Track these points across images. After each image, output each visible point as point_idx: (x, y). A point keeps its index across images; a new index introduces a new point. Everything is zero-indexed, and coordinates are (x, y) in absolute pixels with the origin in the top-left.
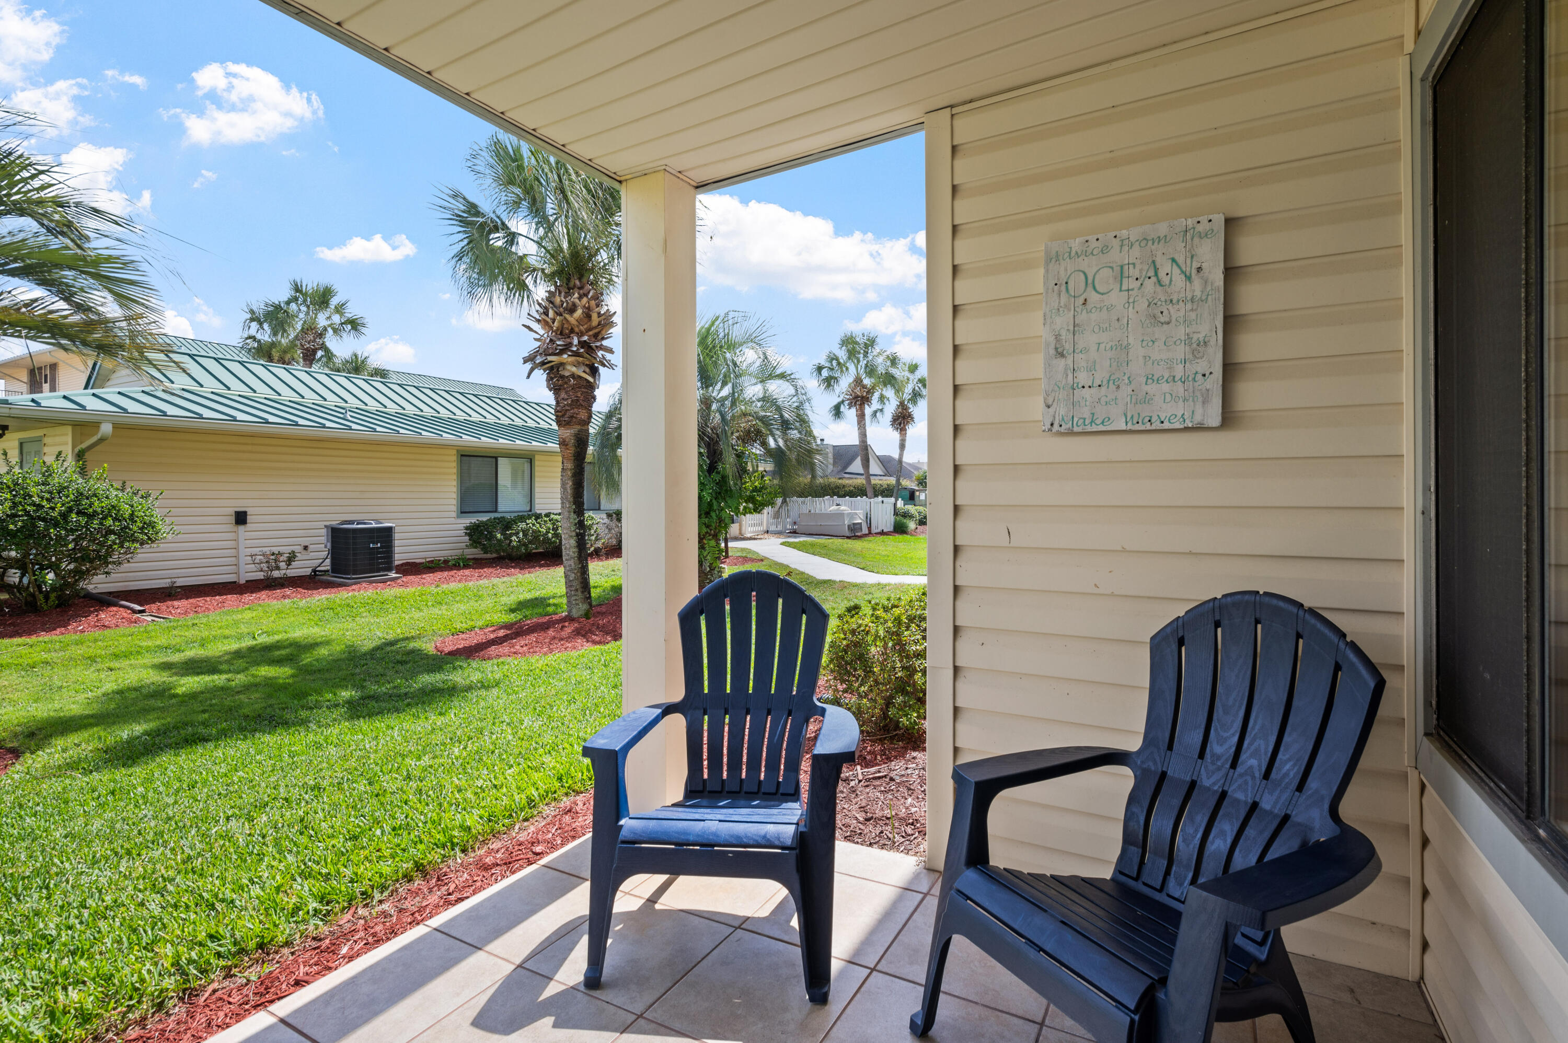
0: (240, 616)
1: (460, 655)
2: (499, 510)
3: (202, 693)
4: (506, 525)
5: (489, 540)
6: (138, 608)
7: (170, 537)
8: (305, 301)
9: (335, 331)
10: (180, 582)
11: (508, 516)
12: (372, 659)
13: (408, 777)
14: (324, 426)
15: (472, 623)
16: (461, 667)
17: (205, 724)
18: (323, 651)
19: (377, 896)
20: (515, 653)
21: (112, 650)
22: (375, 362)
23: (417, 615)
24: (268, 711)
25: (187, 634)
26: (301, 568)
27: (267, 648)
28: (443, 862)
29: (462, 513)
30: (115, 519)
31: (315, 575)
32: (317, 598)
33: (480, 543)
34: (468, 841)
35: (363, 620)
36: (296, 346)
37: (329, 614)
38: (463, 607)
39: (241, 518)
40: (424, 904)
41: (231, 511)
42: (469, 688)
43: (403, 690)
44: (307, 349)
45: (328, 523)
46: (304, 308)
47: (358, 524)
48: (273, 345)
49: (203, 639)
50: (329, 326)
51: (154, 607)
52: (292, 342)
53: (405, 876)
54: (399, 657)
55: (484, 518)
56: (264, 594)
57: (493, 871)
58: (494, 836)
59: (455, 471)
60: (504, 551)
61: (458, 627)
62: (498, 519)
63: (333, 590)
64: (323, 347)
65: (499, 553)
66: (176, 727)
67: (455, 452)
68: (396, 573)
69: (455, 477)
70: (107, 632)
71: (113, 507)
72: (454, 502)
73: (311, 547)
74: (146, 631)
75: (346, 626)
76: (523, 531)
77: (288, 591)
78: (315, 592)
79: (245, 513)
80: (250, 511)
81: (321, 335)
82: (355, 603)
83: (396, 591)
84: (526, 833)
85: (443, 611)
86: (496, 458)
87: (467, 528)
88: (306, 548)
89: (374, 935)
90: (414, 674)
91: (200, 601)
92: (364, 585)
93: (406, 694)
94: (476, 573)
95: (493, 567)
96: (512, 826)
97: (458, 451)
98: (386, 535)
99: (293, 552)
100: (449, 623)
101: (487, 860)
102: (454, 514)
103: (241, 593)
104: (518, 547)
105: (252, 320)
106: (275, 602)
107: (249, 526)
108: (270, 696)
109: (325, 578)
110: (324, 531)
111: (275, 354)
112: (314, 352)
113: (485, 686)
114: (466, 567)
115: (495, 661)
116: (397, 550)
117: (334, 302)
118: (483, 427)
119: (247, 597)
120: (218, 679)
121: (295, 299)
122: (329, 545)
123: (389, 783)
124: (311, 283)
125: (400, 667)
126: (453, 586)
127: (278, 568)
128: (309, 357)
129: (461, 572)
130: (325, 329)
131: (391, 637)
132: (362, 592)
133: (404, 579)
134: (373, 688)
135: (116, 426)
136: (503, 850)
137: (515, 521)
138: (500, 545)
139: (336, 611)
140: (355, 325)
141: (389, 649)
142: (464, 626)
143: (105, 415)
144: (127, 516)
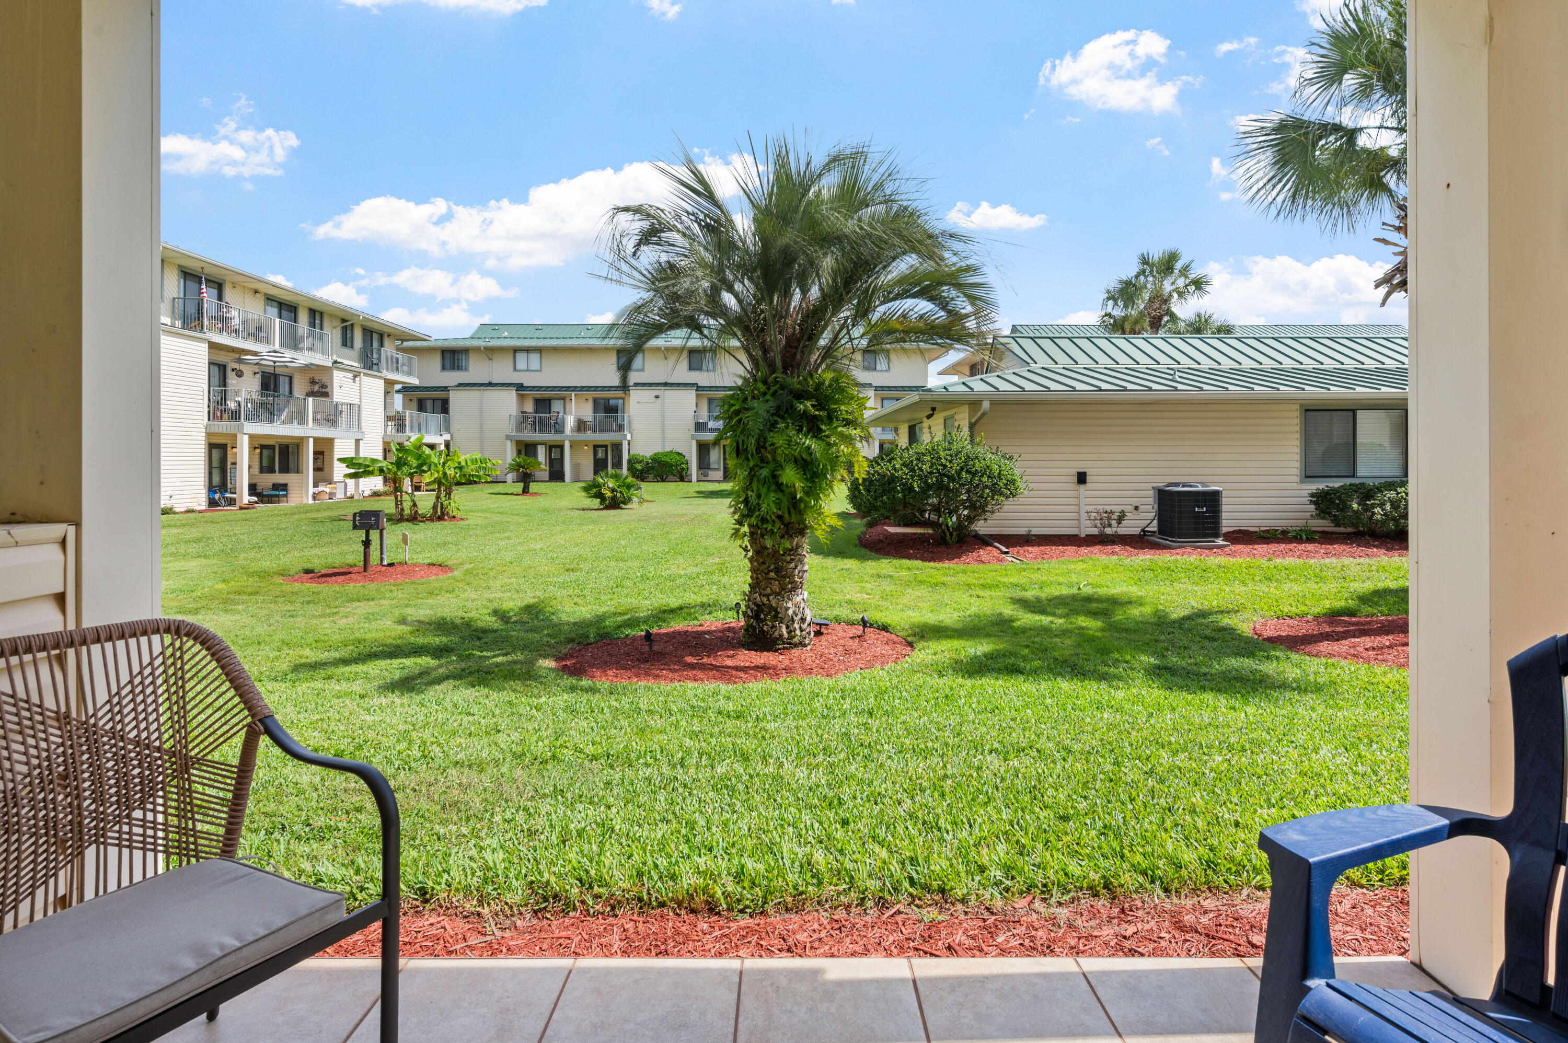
0: (1073, 567)
1: (1281, 644)
2: (1359, 474)
3: (1031, 629)
4: (1367, 493)
5: (1342, 510)
6: (1004, 549)
7: (1026, 492)
8: (1151, 272)
9: (1181, 295)
10: (1035, 531)
11: (1370, 482)
12: (1180, 628)
13: (1150, 773)
14: (1151, 389)
15: (1303, 608)
16: (1277, 658)
17: (1024, 658)
18: (1135, 612)
19: (1056, 896)
20: (1354, 655)
21: (982, 582)
22: (1218, 318)
23: (1241, 589)
24: (1073, 658)
25: (1032, 576)
26: (1131, 527)
27: (1089, 599)
28: (1137, 892)
29: (1306, 477)
30: (989, 477)
31: (1145, 535)
32: (1141, 557)
33: (1330, 513)
34: (1172, 880)
35: (1181, 586)
36: (1145, 315)
37: (1149, 574)
38: (1296, 588)
39: (1082, 478)
40: (1096, 933)
41: (1074, 472)
42: (1284, 686)
43: (1204, 669)
44: (1154, 317)
45: (1155, 485)
46: (1150, 279)
47: (1183, 486)
48: (1125, 318)
49: (1042, 582)
50: (1174, 291)
51: (1015, 550)
52: (1141, 312)
53: (1090, 888)
54: (1208, 632)
55: (1336, 484)
56: (1096, 549)
57: (1188, 936)
58: (1209, 888)
59: (1298, 428)
60: (1363, 525)
61: (1286, 610)
62: (1355, 485)
63: (1158, 552)
64: (1169, 313)
65: (1357, 528)
66: (1004, 655)
67: (1297, 407)
68: (1223, 540)
69: (1298, 436)
70: (982, 566)
71: (988, 467)
72: (1297, 465)
73: (1141, 508)
74: (1005, 570)
75: (1162, 589)
76: (1392, 502)
77: (1117, 548)
78: (1141, 551)
79: (1085, 473)
80: (1089, 472)
81: (1166, 301)
82: (1177, 567)
83: (1222, 560)
84: (1251, 907)
85: (1272, 590)
86: (1354, 412)
87: (1312, 495)
88: (1136, 508)
89: (1033, 939)
90: (1220, 654)
91: (1047, 549)
92: (1189, 549)
93: (1205, 674)
94: (1322, 549)
95: (1347, 544)
96: (1238, 888)
97: (1301, 405)
98: (1212, 499)
99: (1123, 511)
100: (1275, 603)
101: (1186, 918)
102: (1297, 479)
103: (1079, 546)
104: (1383, 522)
105: (1109, 299)
106: (1104, 557)
107: (1088, 486)
108: (1079, 645)
109: (1152, 538)
110: (1151, 493)
111: (1127, 327)
112: (1160, 318)
113: (1301, 688)
114: (1310, 540)
115: (1324, 660)
116: (1224, 515)
117: (1178, 265)
118: (1340, 375)
119: (1083, 550)
120: (1045, 620)
121: (1143, 272)
122: (1156, 506)
123: (1131, 772)
124: (1156, 253)
125: (1206, 643)
126: (1289, 561)
127: (1110, 525)
128: (1156, 324)
129: (1302, 547)
130: (1171, 296)
131: (1206, 606)
132: (1185, 557)
133: (1232, 547)
134: (1174, 660)
135: (993, 403)
136: (1211, 915)
137: (1379, 489)
138: (1358, 518)
139: (1156, 573)
140: (1199, 284)
141: (1201, 620)
142: (1294, 610)
143: (984, 394)
144: (996, 474)
